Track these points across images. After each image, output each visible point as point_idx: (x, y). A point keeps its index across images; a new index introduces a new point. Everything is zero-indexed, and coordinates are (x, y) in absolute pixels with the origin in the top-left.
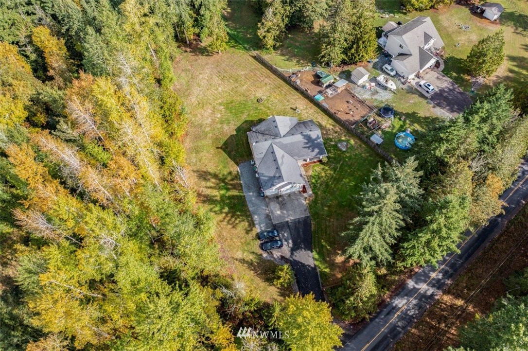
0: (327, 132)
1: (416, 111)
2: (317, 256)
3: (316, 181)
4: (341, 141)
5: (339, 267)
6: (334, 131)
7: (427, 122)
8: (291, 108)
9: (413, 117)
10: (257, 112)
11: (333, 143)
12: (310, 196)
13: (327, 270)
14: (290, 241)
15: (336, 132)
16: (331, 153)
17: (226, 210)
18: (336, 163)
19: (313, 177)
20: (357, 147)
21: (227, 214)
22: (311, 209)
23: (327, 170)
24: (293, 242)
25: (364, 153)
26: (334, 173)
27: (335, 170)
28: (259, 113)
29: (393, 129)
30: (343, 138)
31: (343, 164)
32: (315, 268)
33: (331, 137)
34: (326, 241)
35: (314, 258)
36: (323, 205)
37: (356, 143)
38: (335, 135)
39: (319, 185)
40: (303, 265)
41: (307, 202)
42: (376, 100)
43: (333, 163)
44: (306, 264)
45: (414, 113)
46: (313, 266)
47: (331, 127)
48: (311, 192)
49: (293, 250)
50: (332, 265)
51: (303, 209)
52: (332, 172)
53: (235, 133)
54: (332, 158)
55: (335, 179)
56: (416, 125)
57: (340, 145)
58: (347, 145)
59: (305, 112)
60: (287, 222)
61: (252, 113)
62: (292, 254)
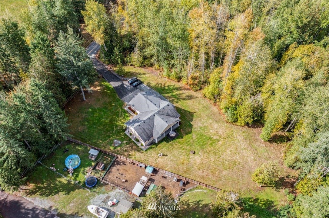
0: (132, 148)
1: (67, 195)
2: (110, 86)
3: (125, 115)
4: (120, 145)
5: (97, 85)
6: (127, 151)
7: (57, 189)
8: (167, 155)
9: (69, 188)
10: (189, 143)
11: (125, 142)
12: (125, 107)
13: (103, 83)
14: (126, 86)
15: (126, 151)
16: (123, 135)
17: (166, 88)
18: (117, 130)
19: (128, 116)
20: (107, 146)
21: (164, 87)
22: (122, 102)
23: (121, 123)
24: (124, 87)
25: (100, 143)
26: (116, 124)
27: (117, 126)
28: (186, 142)
29: (84, 171)
30: (119, 148)
31: (113, 131)
32: (109, 82)
33: (127, 145)
34: (108, 92)
35: (111, 85)
36: (116, 106)
37: (109, 148)
38: (126, 148)
39: (123, 114)
40: (115, 81)
41: (125, 104)
42: (104, 193)
43: (119, 129)
44: (114, 82)
45: (68, 193)
46: (110, 83)
47: (131, 153)
48: (125, 109)
49: (123, 84)
50: (101, 85)
51: (126, 100)
52: (118, 124)
53: (191, 123)
54: (121, 132)
55: (114, 121)
56: (66, 182)
57: (119, 142)
58: (114, 144)
59: (155, 157)
60: (131, 92)
61: (191, 140)
62: (122, 83)
